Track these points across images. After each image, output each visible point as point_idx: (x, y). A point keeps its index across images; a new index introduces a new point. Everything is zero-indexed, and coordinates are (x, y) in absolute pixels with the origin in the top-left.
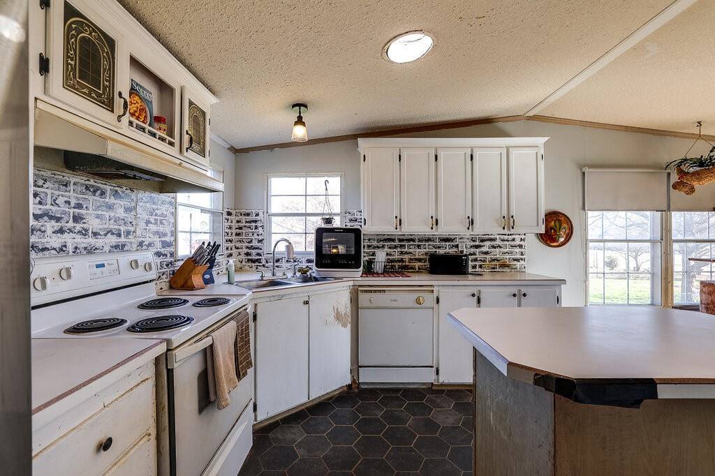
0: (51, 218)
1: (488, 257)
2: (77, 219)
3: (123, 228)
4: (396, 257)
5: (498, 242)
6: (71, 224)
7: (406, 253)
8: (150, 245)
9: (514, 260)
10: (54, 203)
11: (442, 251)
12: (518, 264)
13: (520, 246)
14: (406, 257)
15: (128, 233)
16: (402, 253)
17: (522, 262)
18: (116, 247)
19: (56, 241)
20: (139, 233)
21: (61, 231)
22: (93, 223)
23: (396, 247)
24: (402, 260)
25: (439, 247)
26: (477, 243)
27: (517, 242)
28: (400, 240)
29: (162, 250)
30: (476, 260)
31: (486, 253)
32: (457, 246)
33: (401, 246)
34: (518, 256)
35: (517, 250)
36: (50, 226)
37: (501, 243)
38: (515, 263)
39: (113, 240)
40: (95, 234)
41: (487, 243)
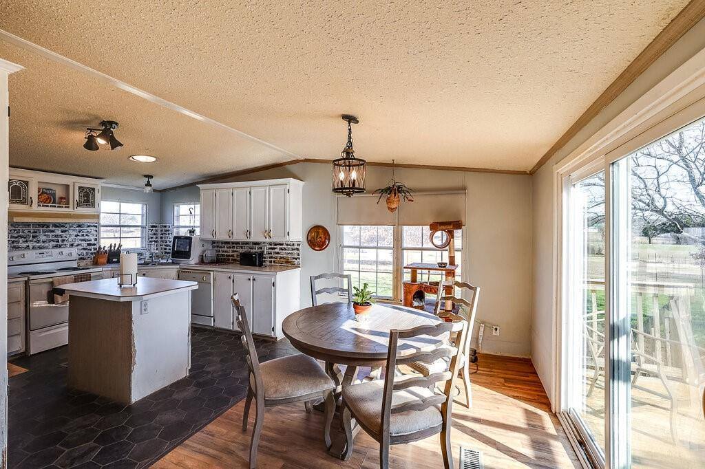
0: (22, 237)
1: (278, 256)
2: (33, 237)
3: (60, 239)
4: (231, 253)
5: (284, 246)
6: (31, 239)
7: (235, 251)
8: (78, 245)
9: (294, 258)
10: (23, 232)
11: (253, 251)
12: (296, 261)
13: (297, 249)
14: (235, 253)
15: (63, 241)
16: (233, 251)
17: (298, 260)
18: (56, 246)
19: (24, 245)
20: (70, 240)
21: (27, 241)
22: (43, 238)
23: (230, 248)
24: (233, 256)
25: (252, 248)
26: (273, 246)
27: (296, 247)
28: (233, 243)
29: (88, 247)
30: (271, 257)
31: (278, 253)
32: (261, 248)
33: (233, 247)
34: (296, 256)
35: (296, 252)
36: (21, 240)
37: (286, 247)
38: (294, 260)
39: (55, 244)
40: (44, 242)
41: (278, 246)
